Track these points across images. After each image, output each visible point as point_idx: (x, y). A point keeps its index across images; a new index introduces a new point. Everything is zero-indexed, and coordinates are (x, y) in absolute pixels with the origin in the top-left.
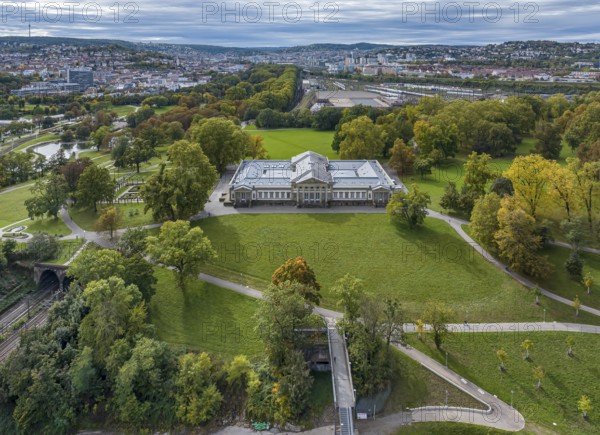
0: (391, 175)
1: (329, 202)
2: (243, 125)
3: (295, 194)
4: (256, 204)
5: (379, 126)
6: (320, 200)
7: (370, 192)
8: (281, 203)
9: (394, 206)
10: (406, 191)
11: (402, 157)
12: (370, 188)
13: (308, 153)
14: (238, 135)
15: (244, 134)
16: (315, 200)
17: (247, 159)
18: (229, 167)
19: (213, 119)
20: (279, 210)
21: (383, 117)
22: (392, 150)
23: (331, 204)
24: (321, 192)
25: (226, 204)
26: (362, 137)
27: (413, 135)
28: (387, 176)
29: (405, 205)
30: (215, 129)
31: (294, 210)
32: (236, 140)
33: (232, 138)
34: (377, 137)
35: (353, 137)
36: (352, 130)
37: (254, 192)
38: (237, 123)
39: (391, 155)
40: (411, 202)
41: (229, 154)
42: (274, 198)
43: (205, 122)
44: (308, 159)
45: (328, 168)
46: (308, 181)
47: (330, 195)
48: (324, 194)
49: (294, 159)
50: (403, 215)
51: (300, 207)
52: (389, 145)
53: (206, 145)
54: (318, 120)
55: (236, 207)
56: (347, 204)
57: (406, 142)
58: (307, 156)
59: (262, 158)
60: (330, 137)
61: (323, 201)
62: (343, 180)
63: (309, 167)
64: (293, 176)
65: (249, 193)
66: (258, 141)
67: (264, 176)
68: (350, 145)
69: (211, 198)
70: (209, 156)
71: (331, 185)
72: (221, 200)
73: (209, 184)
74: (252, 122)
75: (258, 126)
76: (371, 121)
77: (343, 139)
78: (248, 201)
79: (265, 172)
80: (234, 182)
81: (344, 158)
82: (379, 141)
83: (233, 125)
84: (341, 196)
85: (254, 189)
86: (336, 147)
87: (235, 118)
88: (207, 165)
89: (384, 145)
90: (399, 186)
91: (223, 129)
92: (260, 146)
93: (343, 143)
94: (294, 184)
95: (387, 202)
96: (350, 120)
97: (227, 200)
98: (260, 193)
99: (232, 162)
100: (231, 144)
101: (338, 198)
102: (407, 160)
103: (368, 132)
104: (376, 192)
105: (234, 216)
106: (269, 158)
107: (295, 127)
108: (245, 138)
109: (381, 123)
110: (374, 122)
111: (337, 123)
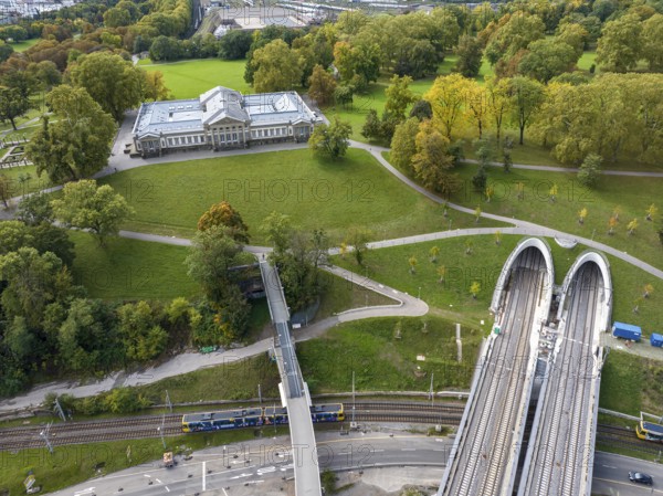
0: (312, 107)
1: (248, 142)
2: (135, 59)
3: (209, 138)
4: (166, 152)
5: (296, 51)
6: (237, 140)
7: (290, 127)
8: (195, 149)
9: (316, 140)
10: (327, 123)
11: (322, 86)
12: (290, 124)
13: (218, 88)
14: (131, 73)
15: (138, 71)
16: (232, 141)
17: (148, 101)
18: (127, 113)
19: (94, 54)
20: (194, 157)
21: (300, 40)
22: (311, 78)
23: (250, 144)
24: (237, 132)
25: (133, 156)
26: (277, 65)
27: (333, 59)
28: (307, 109)
29: (327, 138)
30: (99, 67)
31: (211, 155)
32: (129, 79)
33: (125, 78)
34: (294, 64)
35: (267, 65)
36: (266, 57)
37: (163, 139)
38: (127, 58)
39: (310, 84)
40: (333, 134)
41: (125, 97)
42: (187, 144)
43: (84, 59)
44: (219, 96)
45: (244, 105)
46: (222, 121)
47: (248, 134)
48: (241, 135)
49: (203, 97)
50: (325, 149)
51: (217, 150)
52: (308, 72)
53: (93, 89)
54: (224, 46)
55: (145, 158)
56: (267, 142)
57: (326, 67)
58: (217, 93)
59: (164, 99)
60: (240, 67)
61: (242, 142)
62: (261, 117)
63: (221, 106)
64: (205, 117)
65: (157, 142)
66: (156, 79)
67: (171, 120)
68: (265, 76)
69: (113, 151)
70: (101, 102)
71: (247, 124)
72: (126, 152)
73: (107, 136)
74: (145, 55)
75: (154, 60)
76: (286, 45)
77: (256, 69)
78: (158, 150)
79: (171, 115)
80: (137, 130)
81: (260, 91)
82: (297, 68)
83: (122, 61)
84: (260, 135)
85: (162, 135)
86: (249, 78)
87: (123, 51)
88: (100, 113)
89: (302, 73)
90: (320, 118)
91: (110, 67)
92: (161, 84)
93: (256, 74)
94: (207, 127)
95: (308, 137)
96: (263, 45)
97: (133, 151)
98: (170, 140)
99: (130, 107)
100: (124, 85)
101: (257, 136)
102: (327, 89)
103: (284, 59)
104: (297, 127)
105: (145, 168)
106: (173, 98)
107: (198, 57)
108: (140, 76)
109: (298, 47)
110: (290, 46)
111: (248, 50)
